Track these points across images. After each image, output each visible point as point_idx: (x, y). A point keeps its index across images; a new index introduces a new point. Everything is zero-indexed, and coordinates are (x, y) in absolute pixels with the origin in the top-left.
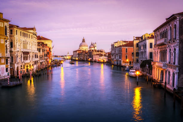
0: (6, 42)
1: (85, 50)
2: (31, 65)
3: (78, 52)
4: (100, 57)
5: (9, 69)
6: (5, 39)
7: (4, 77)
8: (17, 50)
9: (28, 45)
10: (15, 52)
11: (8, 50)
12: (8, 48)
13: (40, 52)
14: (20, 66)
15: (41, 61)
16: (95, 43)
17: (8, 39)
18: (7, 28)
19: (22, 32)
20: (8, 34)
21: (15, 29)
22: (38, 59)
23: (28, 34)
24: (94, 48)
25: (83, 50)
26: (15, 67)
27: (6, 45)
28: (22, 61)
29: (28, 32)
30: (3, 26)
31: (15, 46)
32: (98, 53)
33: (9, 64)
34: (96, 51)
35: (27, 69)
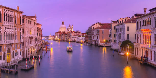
0: (21, 30)
1: (64, 31)
2: (34, 48)
3: (59, 33)
4: (78, 38)
5: (22, 52)
6: (20, 27)
7: (19, 59)
8: (27, 35)
9: (32, 31)
10: (25, 38)
11: (22, 36)
12: (22, 34)
13: (38, 36)
14: (28, 49)
15: (39, 44)
16: (72, 25)
17: (22, 27)
18: (21, 18)
19: (29, 20)
20: (22, 23)
21: (26, 18)
22: (37, 42)
23: (33, 21)
24: (71, 29)
25: (63, 31)
26: (25, 51)
27: (21, 33)
28: (29, 45)
29: (33, 20)
30: (19, 17)
31: (25, 33)
32: (76, 34)
33: (22, 48)
34: (74, 32)
35: (32, 51)
